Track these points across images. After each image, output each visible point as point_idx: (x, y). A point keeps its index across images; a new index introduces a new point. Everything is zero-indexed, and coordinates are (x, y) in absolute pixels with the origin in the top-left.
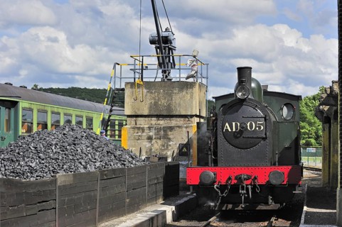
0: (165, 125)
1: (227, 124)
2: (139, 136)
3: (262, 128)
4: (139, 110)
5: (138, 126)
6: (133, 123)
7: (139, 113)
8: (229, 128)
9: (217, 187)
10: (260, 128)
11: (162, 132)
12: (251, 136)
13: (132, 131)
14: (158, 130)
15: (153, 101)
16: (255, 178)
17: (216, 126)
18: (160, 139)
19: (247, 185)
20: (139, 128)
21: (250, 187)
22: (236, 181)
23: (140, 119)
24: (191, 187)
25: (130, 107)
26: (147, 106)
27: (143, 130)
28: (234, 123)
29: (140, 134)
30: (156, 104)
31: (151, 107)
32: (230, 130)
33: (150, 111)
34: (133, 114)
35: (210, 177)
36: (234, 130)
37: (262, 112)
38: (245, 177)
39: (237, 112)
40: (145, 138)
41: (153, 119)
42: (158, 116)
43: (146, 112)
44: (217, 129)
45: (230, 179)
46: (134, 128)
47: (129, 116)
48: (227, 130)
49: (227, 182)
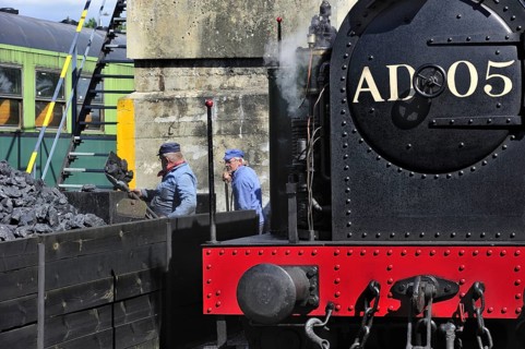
0: (250, 91)
1: (367, 74)
2: (172, 124)
3: (508, 86)
4: (169, 42)
5: (168, 94)
6: (154, 84)
7: (171, 53)
8: (373, 89)
9: (316, 329)
10: (498, 86)
11: (241, 113)
12: (464, 119)
13: (147, 109)
14: (231, 105)
15: (213, 15)
16: (474, 295)
17: (327, 80)
18: (235, 134)
19: (439, 321)
20: (169, 101)
21: (451, 330)
22: (395, 305)
23: (173, 70)
24: (222, 326)
25: (142, 33)
26: (195, 31)
27: (182, 106)
28: (393, 70)
29: (172, 119)
30: (221, 22)
31: (206, 33)
32: (377, 97)
33: (204, 44)
34: (153, 55)
35: (277, 290)
36: (394, 96)
37: (510, 22)
38: (431, 289)
39: (408, 21)
40: (189, 130)
41: (214, 70)
42: (229, 63)
43: (191, 51)
44: (327, 94)
45: (369, 295)
46: (154, 100)
47: (140, 63)
48: (366, 96)
49: (360, 307)
